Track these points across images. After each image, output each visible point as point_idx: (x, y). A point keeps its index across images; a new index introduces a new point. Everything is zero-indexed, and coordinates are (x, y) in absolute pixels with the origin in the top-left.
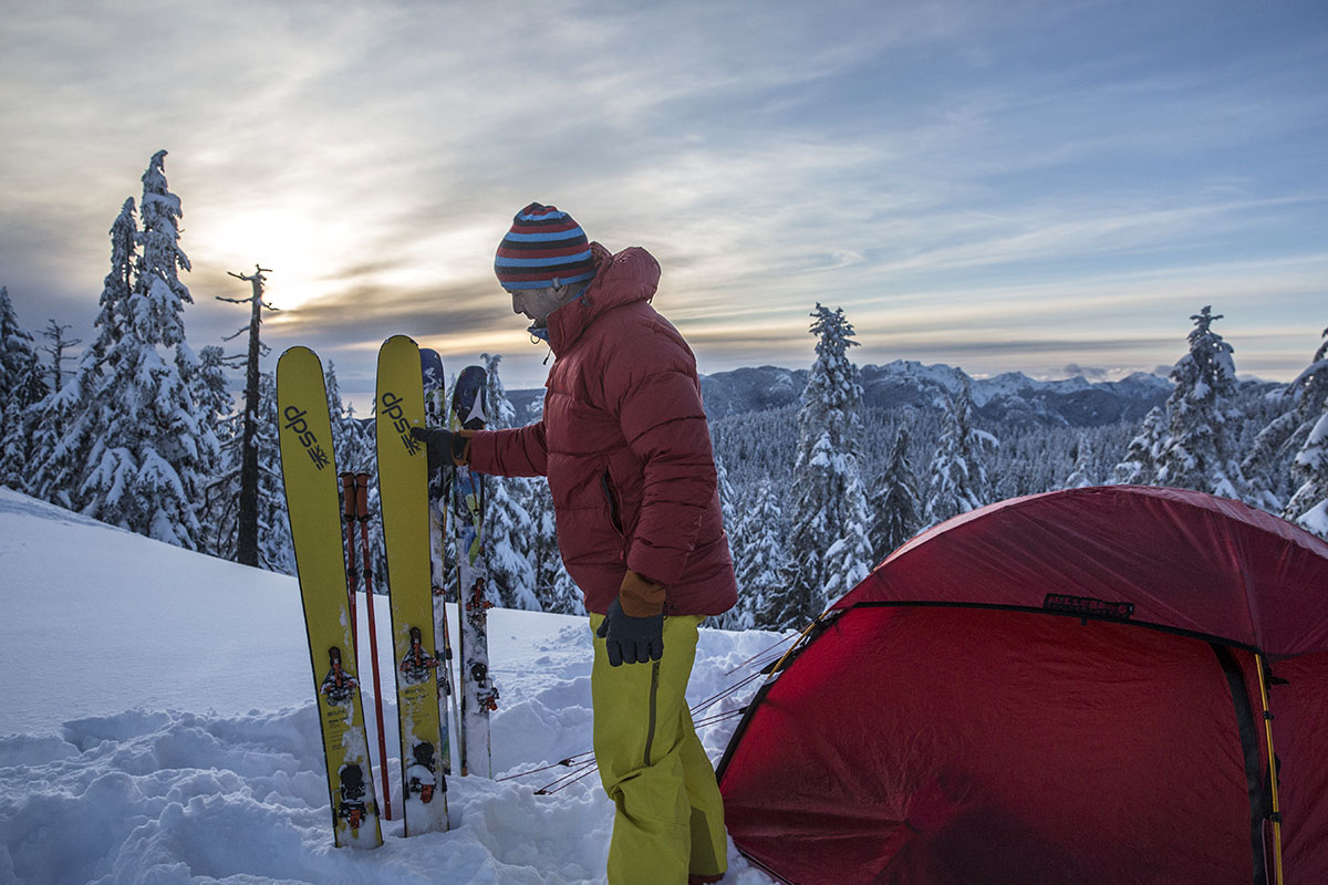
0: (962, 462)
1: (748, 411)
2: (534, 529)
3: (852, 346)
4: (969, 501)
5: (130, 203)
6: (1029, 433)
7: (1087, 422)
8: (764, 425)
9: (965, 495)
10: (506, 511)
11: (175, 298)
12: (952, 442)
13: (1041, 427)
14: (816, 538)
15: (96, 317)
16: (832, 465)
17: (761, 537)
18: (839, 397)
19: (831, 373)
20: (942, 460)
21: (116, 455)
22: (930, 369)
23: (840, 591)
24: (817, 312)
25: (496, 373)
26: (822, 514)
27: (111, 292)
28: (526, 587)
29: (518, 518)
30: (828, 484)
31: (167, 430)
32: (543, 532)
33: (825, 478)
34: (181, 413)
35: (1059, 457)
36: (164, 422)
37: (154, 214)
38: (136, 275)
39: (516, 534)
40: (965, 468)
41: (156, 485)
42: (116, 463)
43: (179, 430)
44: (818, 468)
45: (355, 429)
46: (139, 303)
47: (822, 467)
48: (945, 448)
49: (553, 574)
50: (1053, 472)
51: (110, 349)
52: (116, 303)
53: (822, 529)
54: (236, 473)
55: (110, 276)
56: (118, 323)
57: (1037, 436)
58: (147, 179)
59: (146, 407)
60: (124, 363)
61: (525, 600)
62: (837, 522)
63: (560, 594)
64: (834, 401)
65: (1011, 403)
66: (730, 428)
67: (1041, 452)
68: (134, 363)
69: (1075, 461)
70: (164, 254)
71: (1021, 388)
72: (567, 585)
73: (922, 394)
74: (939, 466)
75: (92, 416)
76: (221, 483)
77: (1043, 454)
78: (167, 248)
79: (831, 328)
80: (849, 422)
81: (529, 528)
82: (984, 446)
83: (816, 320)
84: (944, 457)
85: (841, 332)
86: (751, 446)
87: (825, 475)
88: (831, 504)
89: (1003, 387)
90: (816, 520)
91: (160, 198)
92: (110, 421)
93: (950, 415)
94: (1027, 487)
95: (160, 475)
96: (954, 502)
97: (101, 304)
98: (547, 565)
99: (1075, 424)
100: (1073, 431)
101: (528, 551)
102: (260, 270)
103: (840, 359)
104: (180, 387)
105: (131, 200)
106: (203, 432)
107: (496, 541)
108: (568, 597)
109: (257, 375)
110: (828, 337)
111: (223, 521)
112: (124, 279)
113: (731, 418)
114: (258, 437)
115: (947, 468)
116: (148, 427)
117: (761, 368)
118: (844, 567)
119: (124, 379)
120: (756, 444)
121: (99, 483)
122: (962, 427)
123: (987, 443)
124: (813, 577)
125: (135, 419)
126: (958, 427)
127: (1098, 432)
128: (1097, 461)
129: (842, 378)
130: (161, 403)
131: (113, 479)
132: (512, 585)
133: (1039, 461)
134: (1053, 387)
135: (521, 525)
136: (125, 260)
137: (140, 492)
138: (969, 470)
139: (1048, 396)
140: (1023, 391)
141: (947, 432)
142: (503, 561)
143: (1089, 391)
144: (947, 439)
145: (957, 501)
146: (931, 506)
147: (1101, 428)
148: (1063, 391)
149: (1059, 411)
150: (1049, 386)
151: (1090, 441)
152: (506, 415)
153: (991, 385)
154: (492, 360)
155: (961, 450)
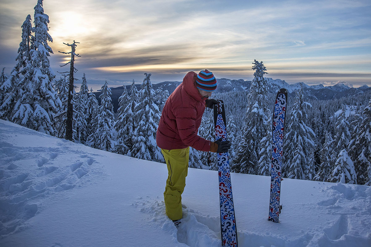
0: (301, 112)
3: (265, 74)
5: (29, 17)
7: (324, 98)
8: (223, 97)
9: (301, 122)
10: (153, 126)
11: (47, 51)
12: (297, 105)
13: (310, 100)
14: (253, 136)
15: (16, 57)
16: (258, 112)
17: (229, 134)
18: (261, 90)
19: (259, 82)
20: (294, 111)
21: (25, 107)
22: (275, 81)
23: (265, 153)
24: (255, 62)
25: (149, 80)
26: (255, 128)
27: (22, 48)
28: (158, 151)
30: (257, 119)
31: (44, 98)
33: (256, 116)
34: (49, 92)
36: (42, 95)
37: (39, 21)
38: (31, 43)
40: (302, 114)
41: (40, 117)
42: (25, 109)
43: (49, 98)
44: (255, 113)
45: (93, 97)
46: (34, 53)
47: (256, 113)
48: (295, 107)
50: (314, 114)
51: (22, 69)
52: (24, 52)
53: (255, 133)
54: (65, 113)
55: (22, 43)
56: (24, 60)
58: (36, 8)
59: (36, 90)
60: (28, 74)
62: (260, 130)
64: (260, 91)
68: (32, 74)
69: (320, 111)
70: (43, 36)
71: (303, 87)
74: (294, 113)
75: (15, 92)
76: (59, 116)
78: (44, 34)
79: (259, 68)
80: (264, 98)
83: (254, 65)
85: (262, 69)
87: (257, 115)
88: (258, 125)
89: (298, 87)
90: (253, 130)
91: (42, 16)
92: (23, 94)
93: (297, 97)
95: (42, 114)
96: (298, 125)
97: (18, 52)
99: (320, 99)
100: (320, 101)
102: (75, 42)
103: (262, 78)
104: (49, 83)
105: (29, 16)
106: (56, 98)
107: (149, 136)
109: (73, 79)
110: (258, 71)
111: (60, 129)
112: (27, 44)
114: (73, 100)
115: (296, 114)
116: (37, 97)
118: (266, 146)
119: (28, 80)
121: (19, 116)
122: (301, 101)
123: (308, 106)
124: (252, 148)
125: (33, 94)
126: (299, 101)
127: (327, 102)
129: (262, 84)
130: (42, 89)
131: (24, 115)
132: (154, 150)
134: (313, 87)
136: (27, 37)
137: (34, 120)
139: (311, 90)
141: (296, 102)
142: (151, 142)
143: (324, 89)
144: (296, 105)
145: (299, 124)
146: (290, 126)
147: (328, 100)
148: (316, 89)
149: (315, 95)
150: (312, 87)
151: (325, 104)
152: (153, 94)
153: (294, 86)
154: (148, 75)
155: (300, 108)
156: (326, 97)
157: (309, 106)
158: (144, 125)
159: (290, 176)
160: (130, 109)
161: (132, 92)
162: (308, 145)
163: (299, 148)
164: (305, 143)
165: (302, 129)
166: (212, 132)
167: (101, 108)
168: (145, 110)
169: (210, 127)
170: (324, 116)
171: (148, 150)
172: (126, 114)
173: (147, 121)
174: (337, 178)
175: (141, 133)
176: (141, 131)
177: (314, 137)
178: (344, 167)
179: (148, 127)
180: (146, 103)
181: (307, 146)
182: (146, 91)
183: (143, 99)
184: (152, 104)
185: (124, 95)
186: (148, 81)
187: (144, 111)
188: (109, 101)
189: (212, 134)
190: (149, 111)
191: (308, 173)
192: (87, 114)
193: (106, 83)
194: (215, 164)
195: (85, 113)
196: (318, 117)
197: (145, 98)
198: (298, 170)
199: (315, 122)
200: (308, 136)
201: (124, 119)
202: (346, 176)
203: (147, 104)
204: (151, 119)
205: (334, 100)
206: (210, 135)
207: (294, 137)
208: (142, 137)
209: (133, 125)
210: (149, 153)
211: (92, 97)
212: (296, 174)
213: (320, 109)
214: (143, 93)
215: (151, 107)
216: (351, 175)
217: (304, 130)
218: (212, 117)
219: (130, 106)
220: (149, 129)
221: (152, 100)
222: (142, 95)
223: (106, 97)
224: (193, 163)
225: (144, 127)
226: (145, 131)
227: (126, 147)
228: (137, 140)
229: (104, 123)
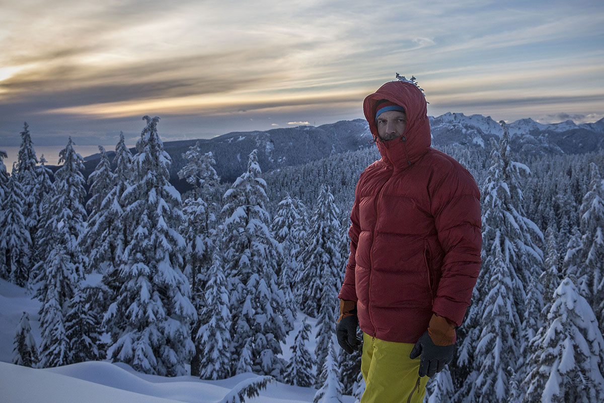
0: (505, 186)
1: (346, 151)
2: (189, 249)
4: (511, 213)
6: (539, 159)
7: (576, 150)
8: (358, 160)
9: (508, 209)
10: (166, 237)
12: (497, 171)
13: (546, 155)
20: (491, 185)
22: (470, 118)
25: (156, 131)
28: (183, 295)
29: (175, 242)
32: (196, 250)
35: (560, 176)
39: (175, 255)
40: (508, 190)
45: (47, 175)
48: (493, 176)
49: (205, 283)
50: (556, 186)
57: (544, 161)
61: (183, 305)
63: (210, 301)
65: (525, 140)
66: (334, 163)
67: (547, 172)
69: (570, 177)
71: (532, 129)
72: (215, 294)
73: (466, 136)
74: (489, 189)
77: (549, 173)
81: (184, 249)
82: (520, 173)
84: (493, 183)
86: (349, 175)
89: (520, 128)
93: (495, 152)
94: (540, 197)
96: (501, 215)
98: (200, 276)
99: (568, 152)
100: (568, 157)
101: (185, 265)
107: (158, 261)
108: (216, 303)
113: (335, 156)
115: (495, 190)
117: (354, 121)
120: (352, 174)
122: (504, 160)
123: (522, 171)
126: (501, 160)
127: (585, 157)
128: (585, 177)
132: (172, 294)
133: (546, 178)
134: (552, 128)
135: (178, 247)
138: (511, 191)
139: (549, 134)
140: (533, 131)
141: (494, 164)
142: (164, 276)
143: (576, 130)
144: (494, 170)
145: (503, 214)
146: (485, 218)
147: (586, 154)
148: (559, 130)
149: (557, 144)
150: (549, 127)
151: (579, 164)
152: (164, 163)
153: (512, 127)
154: (152, 121)
155: (504, 177)
156: (582, 147)
157: (524, 171)
158: (146, 237)
159: (484, 336)
160: (115, 201)
161: (119, 160)
162: (529, 261)
163: (501, 269)
164: (522, 256)
165: (511, 224)
166: (324, 240)
167: (59, 202)
168: (147, 201)
169: (319, 228)
170: (580, 188)
171: (156, 295)
172: (106, 214)
173: (154, 225)
174: (555, 351)
175: (139, 255)
176: (140, 252)
177: (540, 240)
178: (571, 323)
179: (156, 241)
180: (150, 185)
181: (525, 263)
182: (147, 157)
183: (141, 176)
184: (166, 187)
185: (102, 169)
186: (152, 135)
187: (145, 204)
188: (77, 183)
189: (323, 246)
190: (157, 203)
191: (525, 328)
192: (33, 215)
193: (71, 142)
194: (322, 316)
195: (27, 214)
196: (565, 191)
197: (146, 173)
198: (501, 322)
199: (561, 202)
200: (526, 240)
201: (101, 224)
202: (575, 347)
203: (152, 187)
204: (162, 223)
205: (598, 153)
206: (319, 249)
207: (494, 245)
208: (141, 265)
209: (123, 238)
210: (159, 303)
211: (44, 175)
212: (497, 331)
213: (569, 173)
214: (141, 163)
215: (161, 194)
216: (590, 343)
217: (516, 226)
218: (321, 207)
219: (115, 194)
220: (156, 246)
221: (164, 178)
222: (138, 167)
223: (71, 175)
224: (269, 316)
225: (146, 241)
226: (149, 250)
227: (109, 290)
228: (129, 273)
229: (67, 235)
